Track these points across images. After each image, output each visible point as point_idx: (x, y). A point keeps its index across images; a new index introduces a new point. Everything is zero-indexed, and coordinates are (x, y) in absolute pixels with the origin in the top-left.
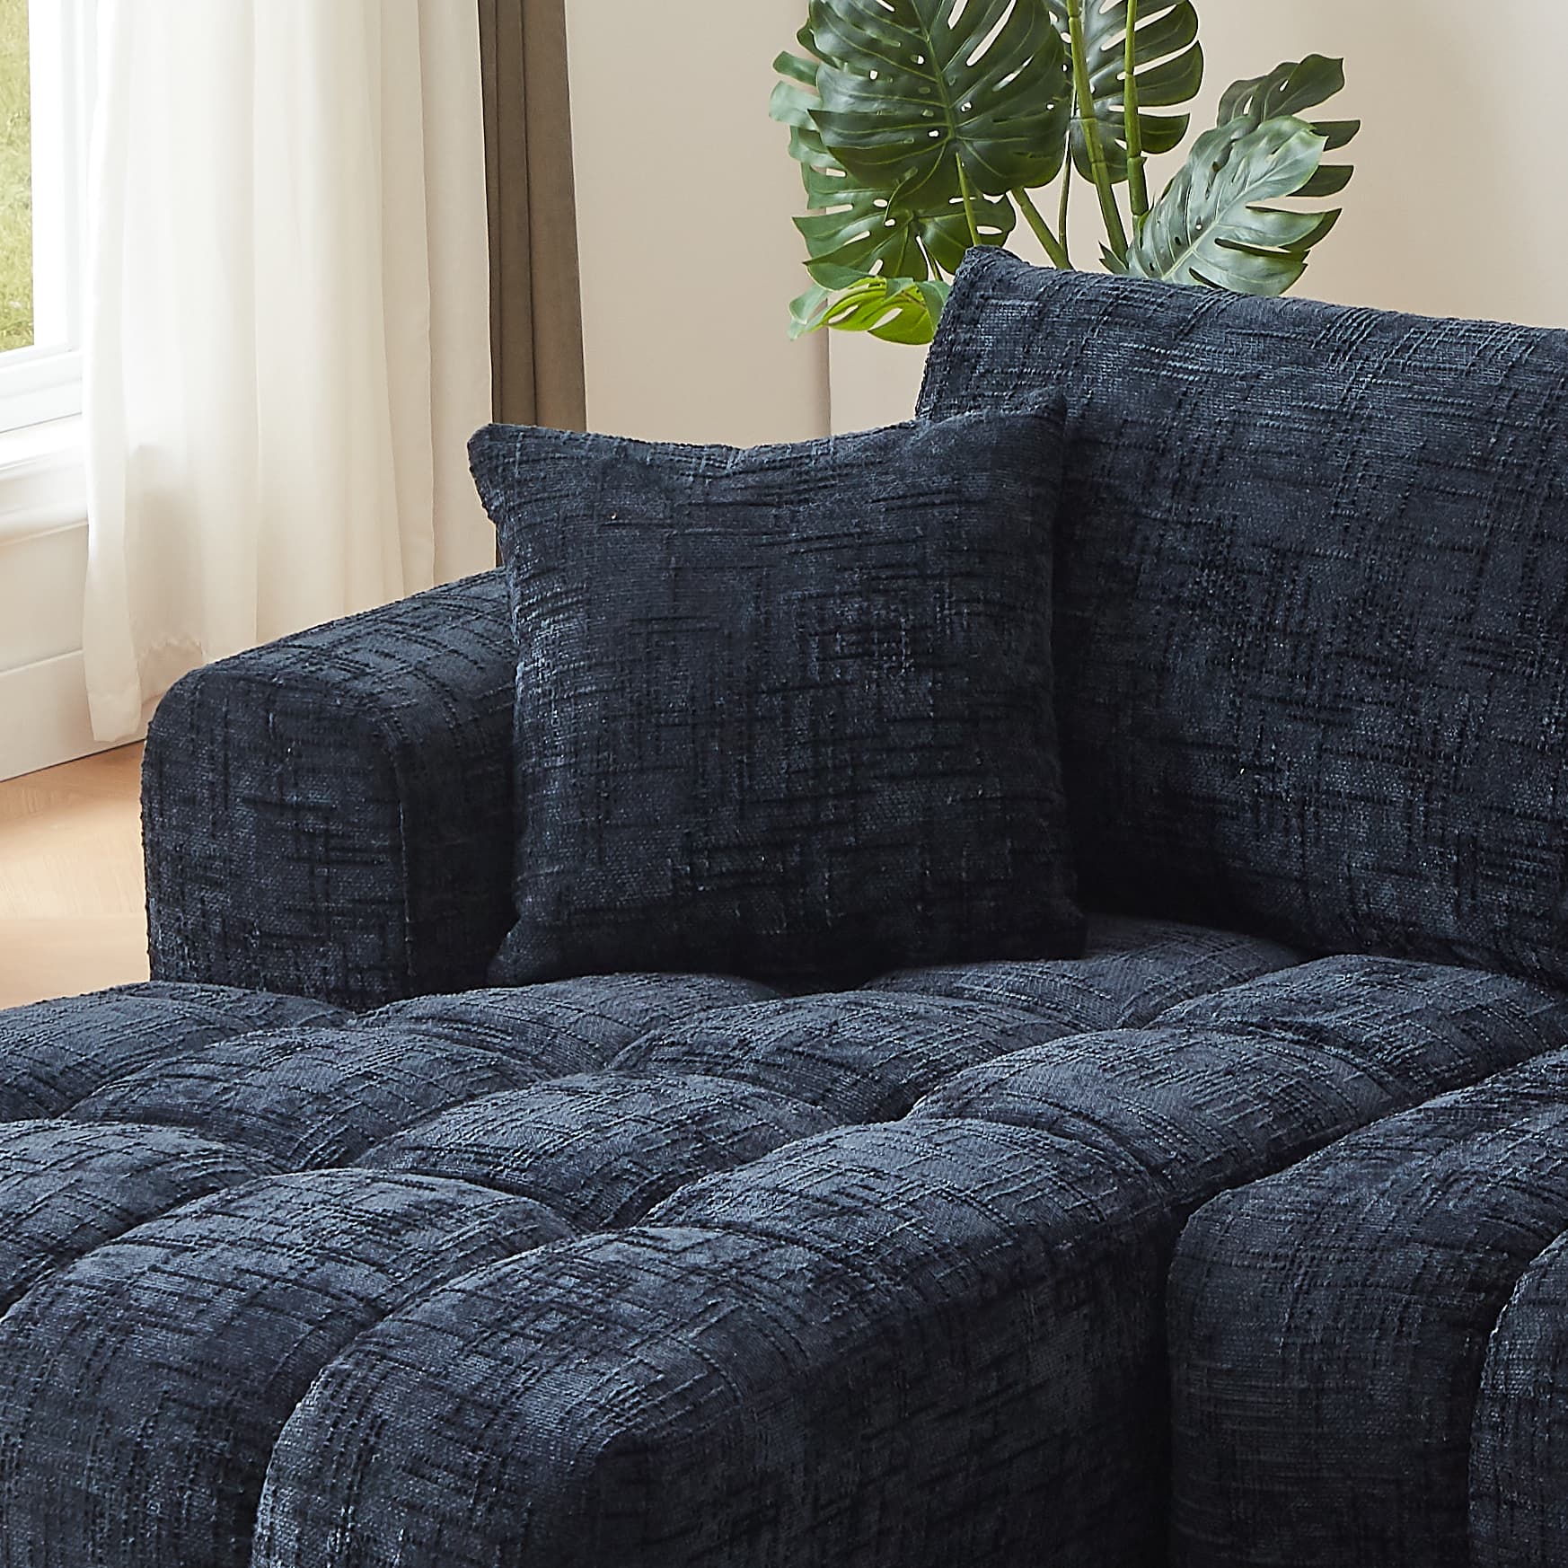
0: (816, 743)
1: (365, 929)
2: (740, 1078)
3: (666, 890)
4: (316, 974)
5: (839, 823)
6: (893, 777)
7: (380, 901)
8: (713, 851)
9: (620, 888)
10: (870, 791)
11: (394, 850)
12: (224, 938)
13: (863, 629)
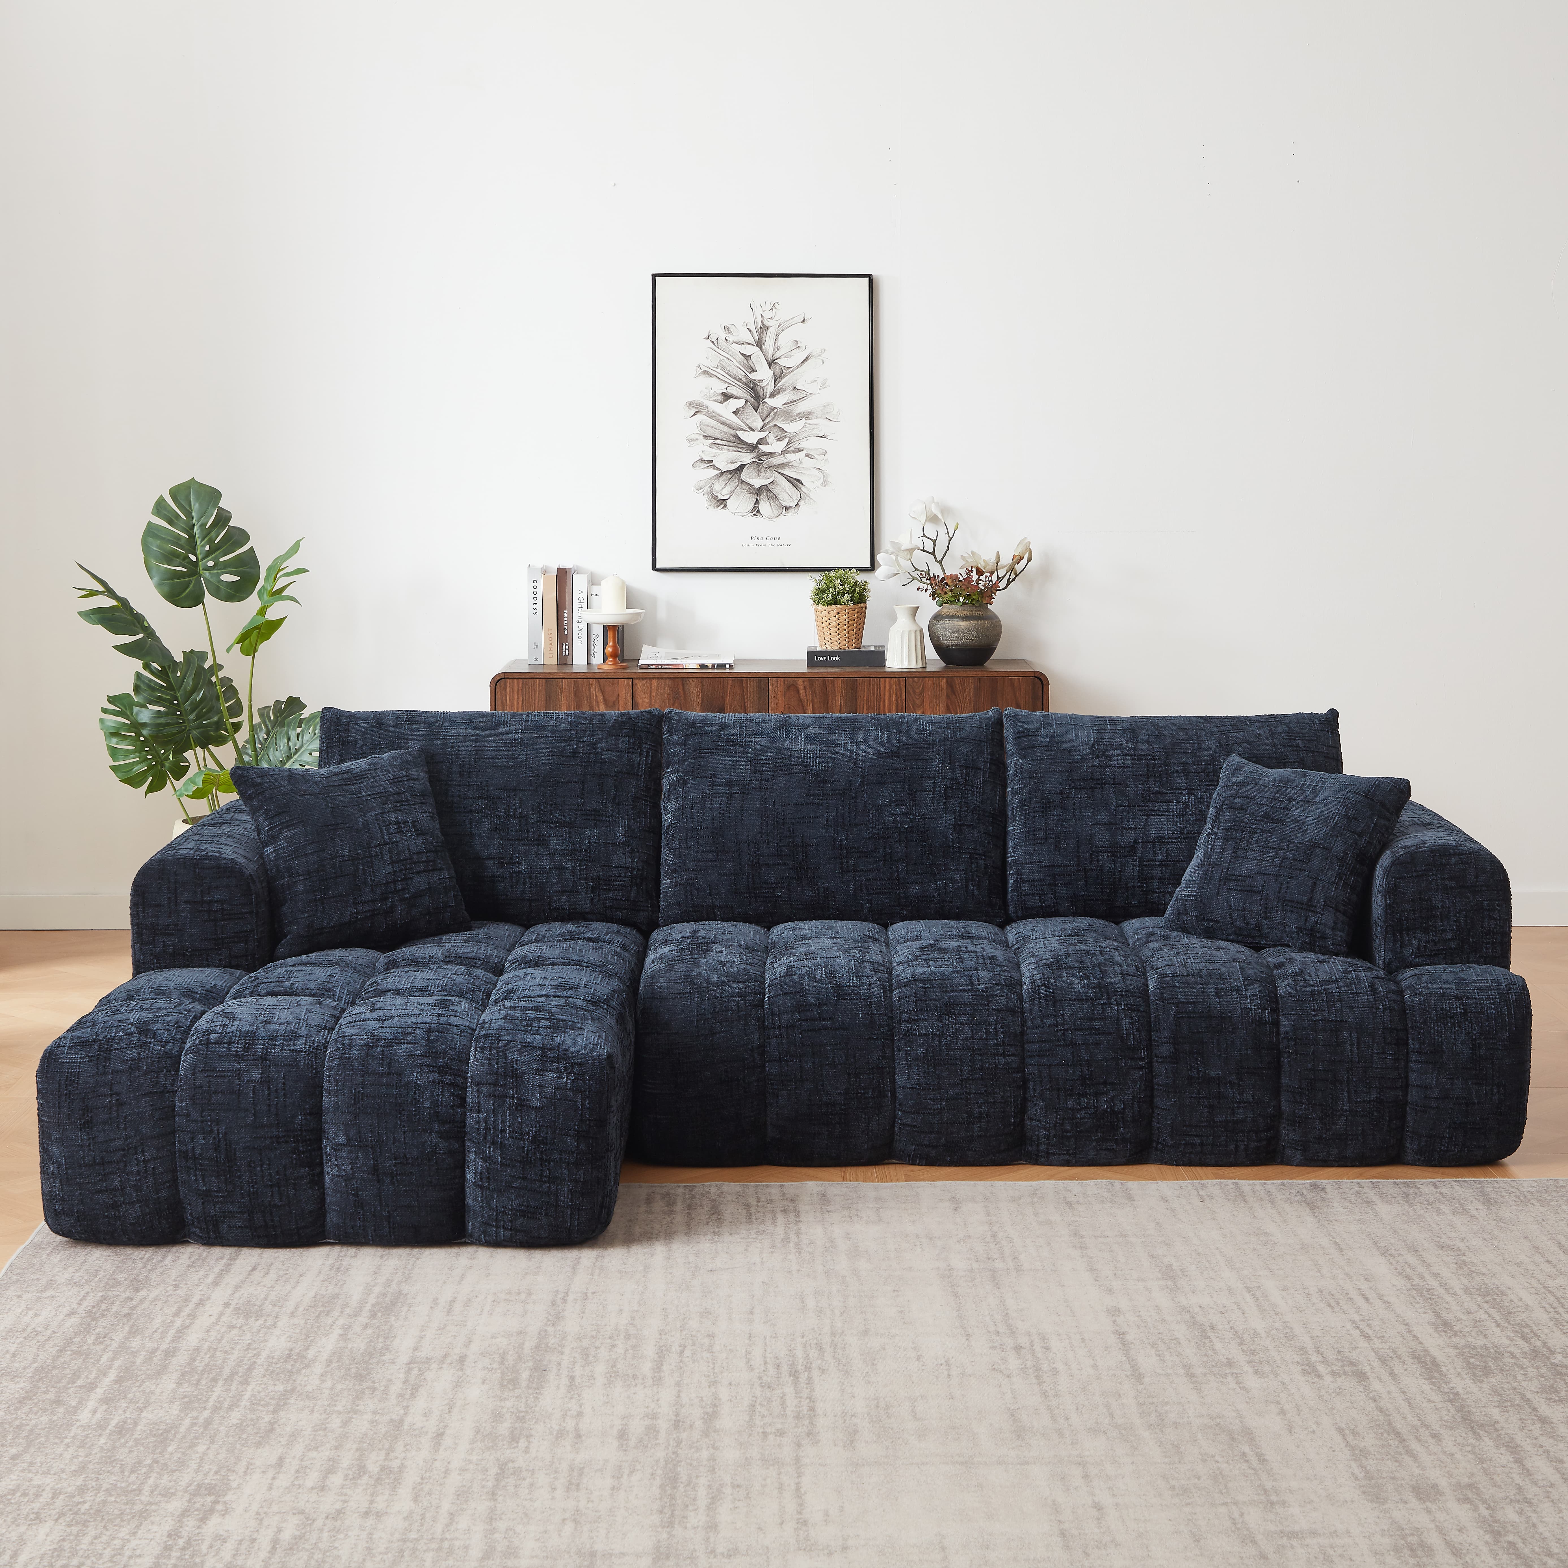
0: (393, 863)
3: (347, 919)
5: (403, 890)
6: (417, 873)
9: (331, 920)
10: (411, 878)
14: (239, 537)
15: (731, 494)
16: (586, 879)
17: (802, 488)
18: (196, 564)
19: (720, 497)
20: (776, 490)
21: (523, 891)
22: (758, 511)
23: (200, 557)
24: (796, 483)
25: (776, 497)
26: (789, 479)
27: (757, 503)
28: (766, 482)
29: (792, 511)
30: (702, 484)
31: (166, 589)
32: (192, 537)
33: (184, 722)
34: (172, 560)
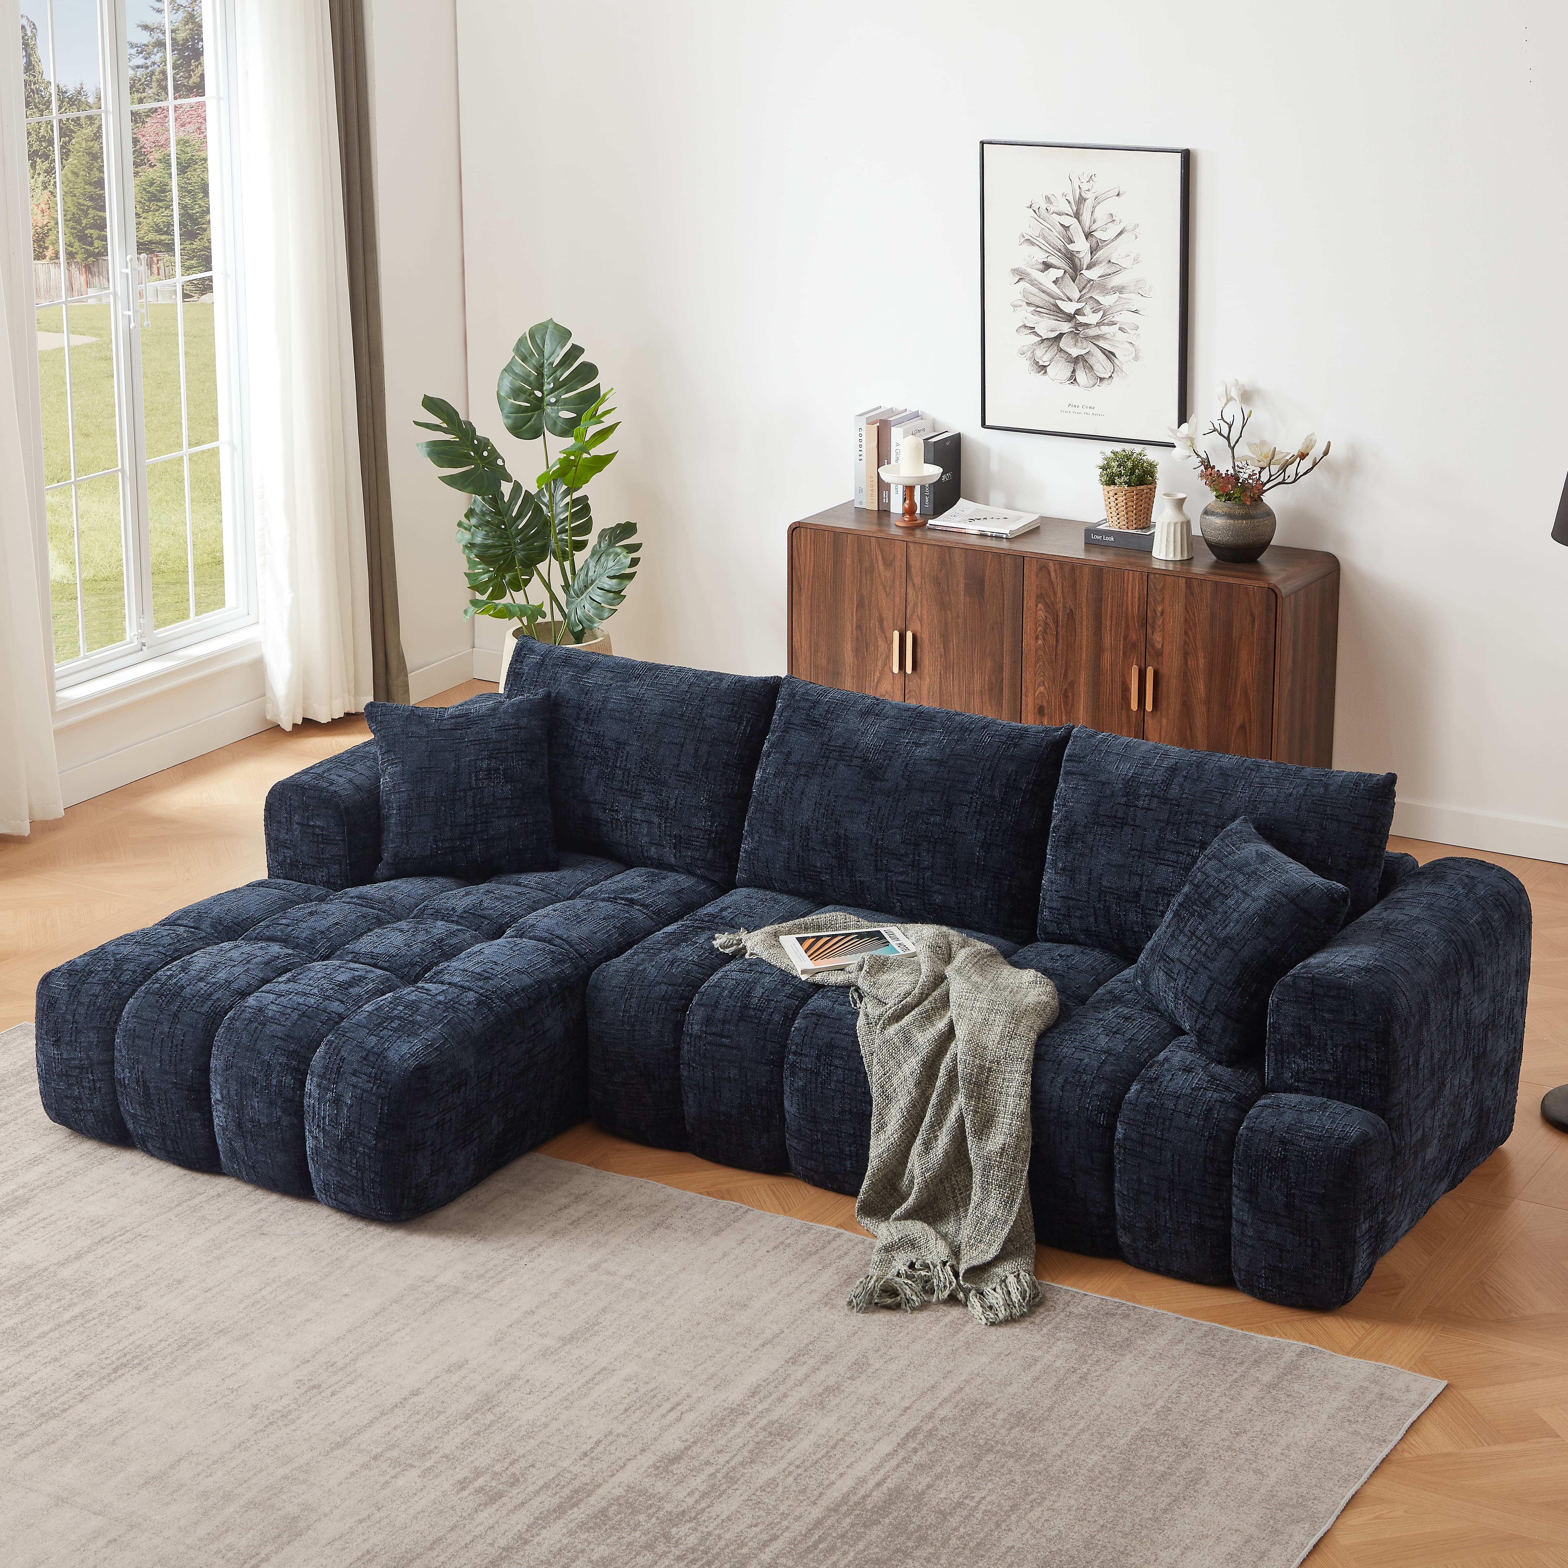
0: (474, 807)
1: (335, 864)
2: (452, 922)
3: (428, 853)
4: (320, 877)
5: (482, 831)
7: (339, 856)
8: (443, 840)
9: (414, 852)
10: (491, 822)
11: (344, 840)
12: (291, 864)
13: (489, 770)
14: (589, 371)
15: (1051, 361)
17: (1116, 360)
18: (541, 400)
19: (1041, 363)
20: (1091, 360)
22: (1075, 380)
23: (545, 393)
24: (1110, 355)
25: (1091, 368)
26: (1103, 351)
27: (1074, 371)
28: (1083, 352)
29: (1105, 382)
30: (1025, 349)
31: (510, 421)
32: (540, 374)
33: (510, 544)
34: (518, 395)
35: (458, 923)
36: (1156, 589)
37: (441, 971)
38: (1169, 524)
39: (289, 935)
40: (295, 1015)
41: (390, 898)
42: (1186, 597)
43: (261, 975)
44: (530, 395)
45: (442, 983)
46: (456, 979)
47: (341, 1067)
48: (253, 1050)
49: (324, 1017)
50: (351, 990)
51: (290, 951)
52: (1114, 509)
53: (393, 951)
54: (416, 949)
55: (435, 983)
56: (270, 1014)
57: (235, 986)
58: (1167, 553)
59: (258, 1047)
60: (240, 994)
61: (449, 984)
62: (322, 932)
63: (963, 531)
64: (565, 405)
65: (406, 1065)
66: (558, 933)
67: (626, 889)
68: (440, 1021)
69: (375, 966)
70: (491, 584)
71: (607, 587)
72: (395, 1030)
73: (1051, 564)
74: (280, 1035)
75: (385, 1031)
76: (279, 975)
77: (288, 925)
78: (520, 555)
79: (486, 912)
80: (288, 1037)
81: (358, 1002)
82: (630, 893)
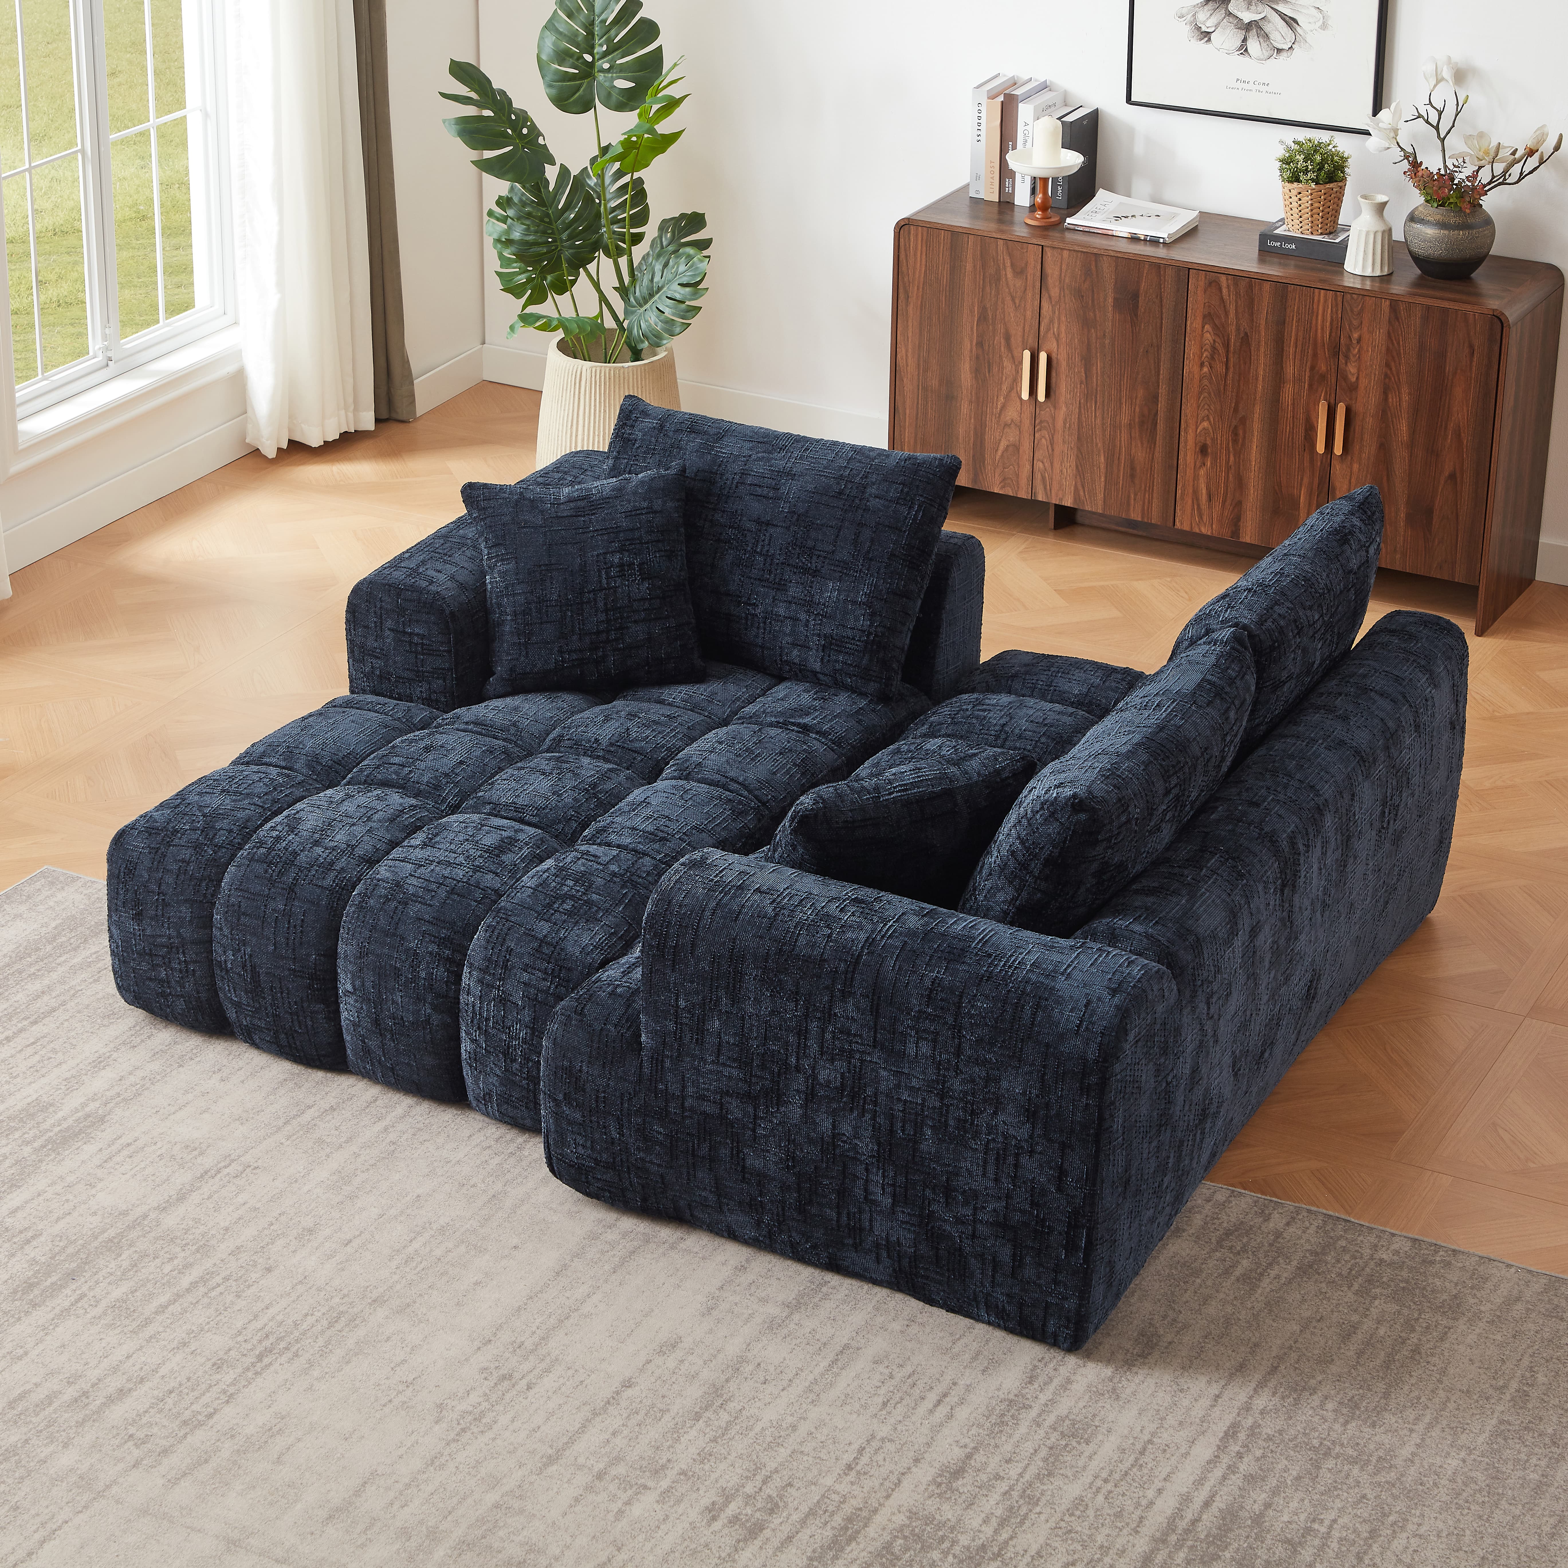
0: (606, 611)
1: (438, 678)
2: (598, 757)
3: (552, 666)
4: (418, 692)
5: (616, 640)
6: (635, 622)
7: (443, 669)
8: (570, 652)
9: (535, 666)
10: (627, 628)
11: (449, 651)
12: (380, 676)
13: (621, 565)
14: (649, 30)
15: (1217, 26)
16: (819, 635)
17: (1298, 28)
18: (591, 65)
19: (1204, 29)
20: (1267, 28)
21: (756, 636)
22: (1246, 50)
23: (597, 57)
24: (1291, 22)
25: (1267, 36)
26: (1283, 16)
27: (1245, 40)
28: (1257, 17)
29: (1284, 54)
30: (1184, 11)
31: (553, 92)
32: (590, 34)
33: (554, 241)
34: (564, 60)
35: (607, 761)
36: (1352, 311)
37: (604, 830)
38: (1368, 233)
39: (406, 779)
40: (442, 893)
41: (514, 724)
42: (1389, 322)
43: (388, 836)
44: (578, 59)
45: (609, 845)
46: (626, 841)
47: (508, 961)
48: (394, 935)
49: (478, 895)
50: (504, 857)
51: (413, 802)
52: (1295, 211)
53: (540, 802)
54: (568, 798)
55: (600, 844)
56: (411, 890)
57: (359, 852)
58: (1364, 267)
59: (399, 932)
60: (367, 861)
61: (619, 846)
62: (447, 775)
63: (1110, 233)
64: (621, 71)
65: (589, 960)
66: (732, 774)
67: (795, 710)
68: (621, 902)
69: (522, 821)
70: (528, 286)
71: (678, 297)
72: (569, 913)
73: (1223, 279)
74: (427, 917)
75: (557, 915)
76: (408, 836)
77: (403, 766)
78: (567, 253)
79: (637, 745)
80: (436, 921)
81: (515, 873)
82: (800, 716)
